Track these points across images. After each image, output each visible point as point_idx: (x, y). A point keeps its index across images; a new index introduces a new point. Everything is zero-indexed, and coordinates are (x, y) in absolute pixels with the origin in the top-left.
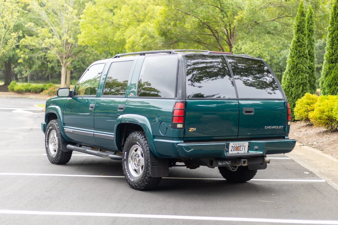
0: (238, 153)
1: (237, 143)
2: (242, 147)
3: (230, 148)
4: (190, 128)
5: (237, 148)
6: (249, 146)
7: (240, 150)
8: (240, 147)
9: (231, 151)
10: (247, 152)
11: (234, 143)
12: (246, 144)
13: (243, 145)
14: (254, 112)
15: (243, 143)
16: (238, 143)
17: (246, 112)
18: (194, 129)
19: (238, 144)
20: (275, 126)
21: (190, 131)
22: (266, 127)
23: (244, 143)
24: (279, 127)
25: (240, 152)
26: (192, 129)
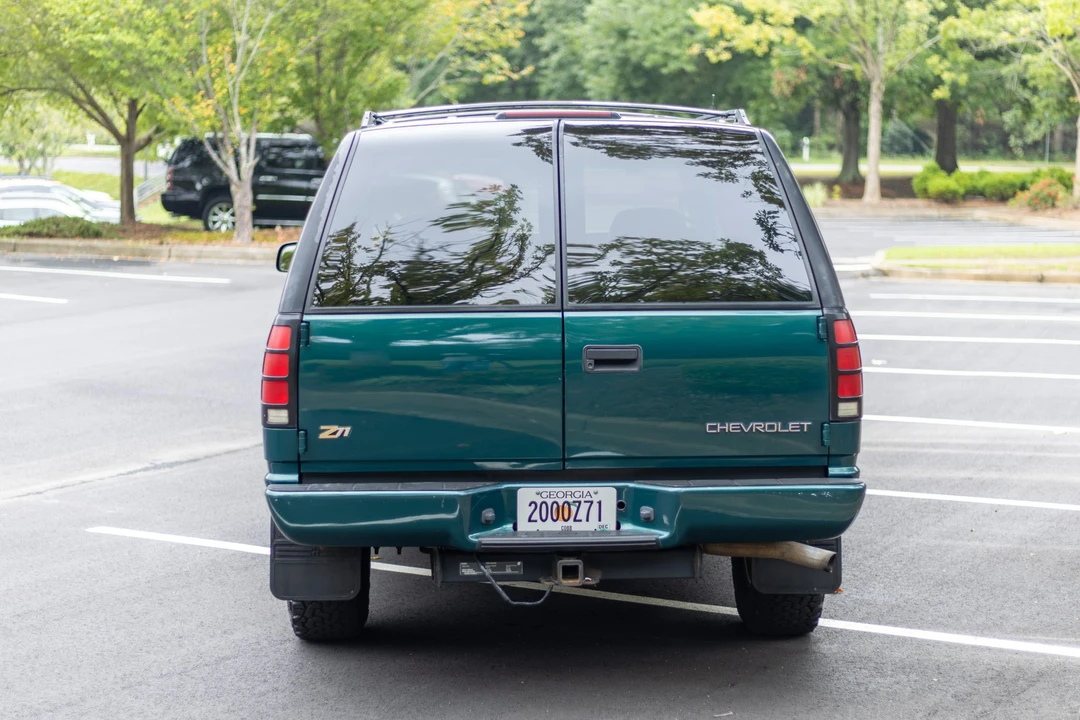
0: (568, 532)
1: (557, 490)
2: (584, 507)
3: (523, 511)
4: (322, 427)
5: (560, 512)
6: (620, 505)
7: (575, 520)
8: (574, 509)
9: (530, 520)
10: (612, 527)
11: (541, 490)
12: (607, 494)
13: (588, 498)
14: (641, 361)
15: (585, 490)
16: (564, 490)
17: (599, 362)
18: (341, 429)
19: (560, 495)
20: (764, 421)
21: (323, 436)
22: (711, 428)
23: (592, 490)
24: (785, 426)
25: (576, 527)
26: (334, 428)
